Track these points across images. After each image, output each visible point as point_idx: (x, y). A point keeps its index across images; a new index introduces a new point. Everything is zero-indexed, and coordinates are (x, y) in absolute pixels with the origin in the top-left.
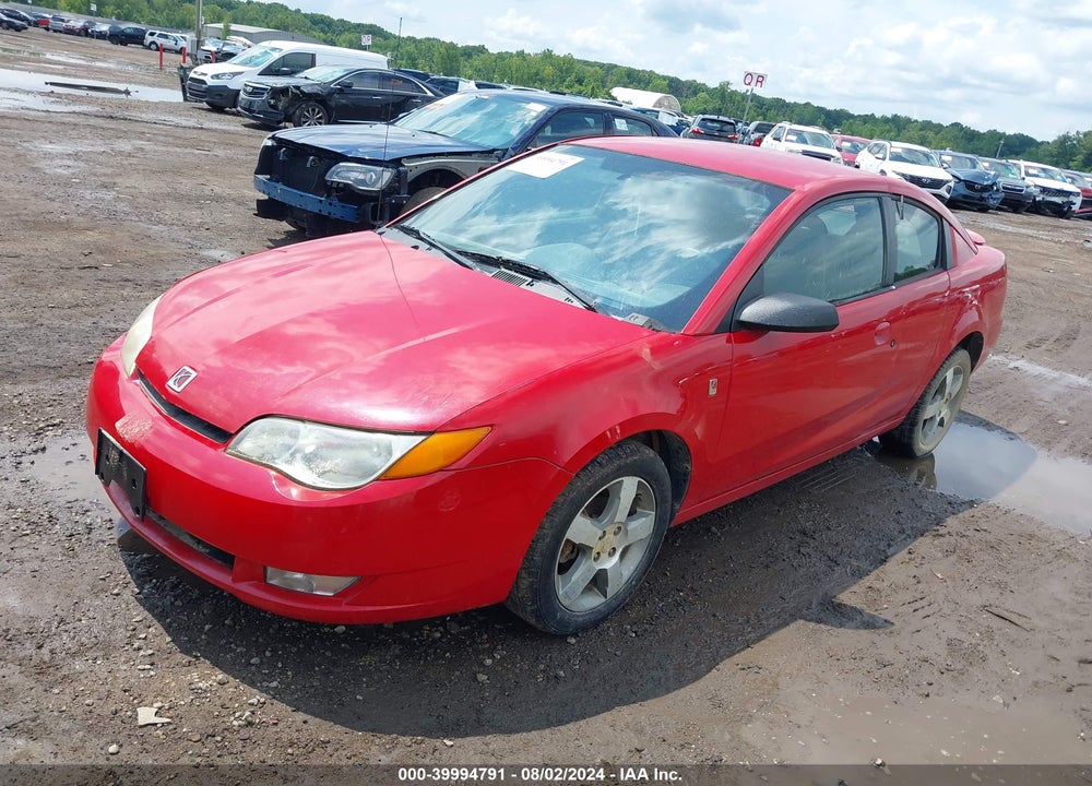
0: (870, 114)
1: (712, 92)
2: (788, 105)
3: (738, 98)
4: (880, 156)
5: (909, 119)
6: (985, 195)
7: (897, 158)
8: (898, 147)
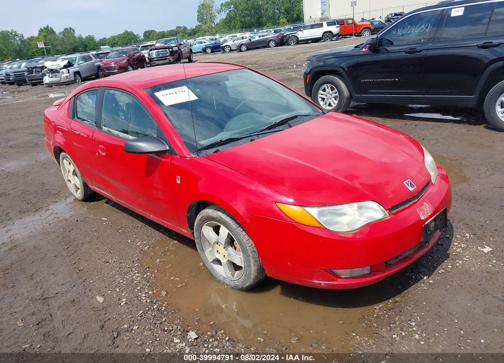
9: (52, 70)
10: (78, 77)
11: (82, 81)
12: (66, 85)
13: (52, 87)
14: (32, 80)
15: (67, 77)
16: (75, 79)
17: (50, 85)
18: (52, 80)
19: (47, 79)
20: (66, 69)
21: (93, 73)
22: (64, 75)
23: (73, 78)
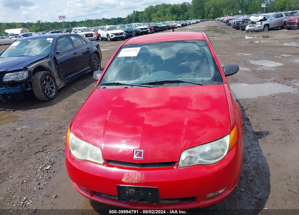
0: (81, 21)
1: (36, 24)
2: (59, 23)
3: (45, 24)
4: (105, 30)
5: (92, 20)
6: (132, 34)
7: (108, 30)
8: (107, 27)
9: (253, 22)
10: (267, 28)
11: (268, 30)
12: (257, 32)
13: (248, 32)
14: (242, 27)
15: (259, 27)
16: (264, 29)
17: (248, 31)
18: (250, 28)
19: (247, 28)
20: (260, 22)
21: (279, 26)
22: (258, 25)
23: (262, 28)
